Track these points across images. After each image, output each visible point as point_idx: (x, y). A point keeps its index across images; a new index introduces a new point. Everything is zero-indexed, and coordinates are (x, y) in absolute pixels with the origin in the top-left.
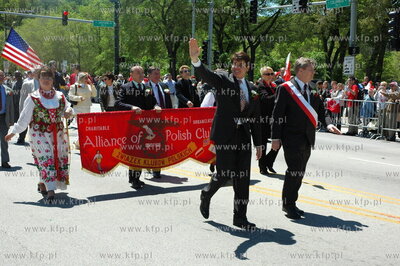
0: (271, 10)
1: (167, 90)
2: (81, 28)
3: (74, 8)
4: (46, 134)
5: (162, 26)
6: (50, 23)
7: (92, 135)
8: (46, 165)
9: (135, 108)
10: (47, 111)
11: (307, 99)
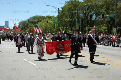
0: (94, 18)
2: (51, 24)
3: (49, 19)
4: (40, 46)
5: (69, 22)
6: (44, 23)
7: (49, 46)
9: (58, 41)
10: (40, 41)
11: (94, 38)
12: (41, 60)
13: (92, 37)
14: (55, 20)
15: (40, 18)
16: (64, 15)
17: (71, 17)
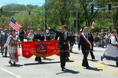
1: (48, 35)
2: (33, 16)
3: (31, 10)
4: (13, 47)
8: (13, 55)
9: (38, 40)
10: (14, 41)
11: (87, 38)
12: (14, 65)
13: (85, 37)
14: (39, 12)
15: (17, 7)
16: (52, 4)
17: (62, 7)
